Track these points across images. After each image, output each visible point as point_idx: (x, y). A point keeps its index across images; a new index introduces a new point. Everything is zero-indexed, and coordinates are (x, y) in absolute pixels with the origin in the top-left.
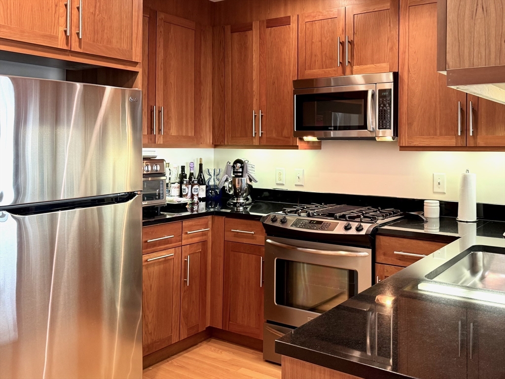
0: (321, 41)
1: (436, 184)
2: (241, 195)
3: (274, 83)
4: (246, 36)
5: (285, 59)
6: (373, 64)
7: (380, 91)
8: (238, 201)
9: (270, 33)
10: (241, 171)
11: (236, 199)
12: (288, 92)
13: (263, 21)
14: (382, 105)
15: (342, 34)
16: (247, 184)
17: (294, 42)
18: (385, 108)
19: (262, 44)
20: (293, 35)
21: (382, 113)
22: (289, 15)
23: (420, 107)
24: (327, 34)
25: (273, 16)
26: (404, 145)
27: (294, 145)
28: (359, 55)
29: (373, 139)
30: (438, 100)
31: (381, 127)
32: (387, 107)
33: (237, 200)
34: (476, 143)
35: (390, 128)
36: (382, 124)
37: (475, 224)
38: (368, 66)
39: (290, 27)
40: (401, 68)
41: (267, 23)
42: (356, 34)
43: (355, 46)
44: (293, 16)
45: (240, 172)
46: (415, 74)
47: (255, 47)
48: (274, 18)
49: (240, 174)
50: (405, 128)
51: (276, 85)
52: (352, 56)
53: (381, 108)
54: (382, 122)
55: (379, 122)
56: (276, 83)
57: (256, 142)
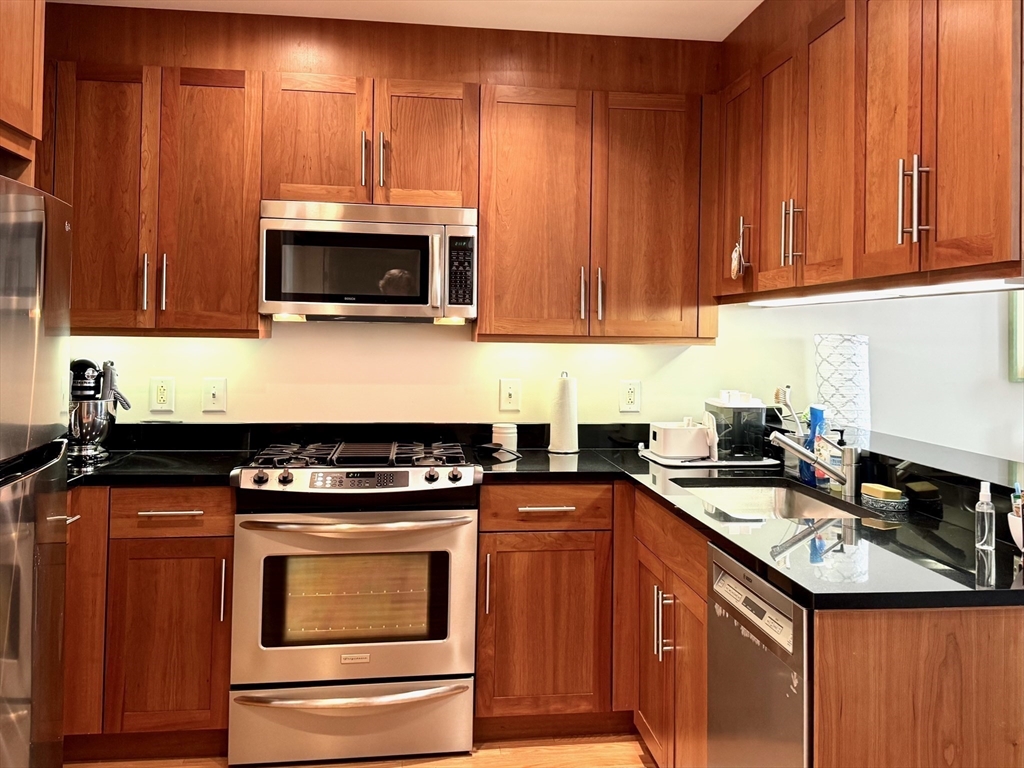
0: (318, 131)
1: (505, 395)
2: (90, 440)
3: (198, 201)
4: (123, 93)
5: (228, 154)
6: (430, 188)
7: (451, 238)
8: (84, 453)
9: (191, 97)
10: (92, 385)
11: (76, 448)
12: (236, 222)
13: (172, 70)
14: (456, 264)
15: (368, 125)
16: (108, 413)
17: (252, 124)
18: (461, 268)
19: (166, 118)
20: (252, 111)
21: (456, 277)
22: (238, 67)
23: (515, 272)
24: (332, 121)
25: (199, 62)
26: (488, 333)
27: (250, 328)
28: (402, 169)
29: (430, 320)
30: (546, 261)
31: (454, 300)
32: (465, 268)
33: (80, 450)
34: (602, 330)
35: (471, 304)
36: (457, 296)
37: (577, 456)
38: (422, 192)
39: (243, 94)
40: (484, 203)
41: (181, 74)
42: (396, 131)
43: (394, 153)
44: (251, 72)
45: (90, 388)
46: (507, 216)
47: (150, 118)
48: (198, 67)
49: (92, 392)
50: (491, 305)
51: (205, 206)
52: (388, 169)
53: (454, 268)
54: (457, 292)
55: (450, 292)
56: (204, 199)
57: (147, 321)
